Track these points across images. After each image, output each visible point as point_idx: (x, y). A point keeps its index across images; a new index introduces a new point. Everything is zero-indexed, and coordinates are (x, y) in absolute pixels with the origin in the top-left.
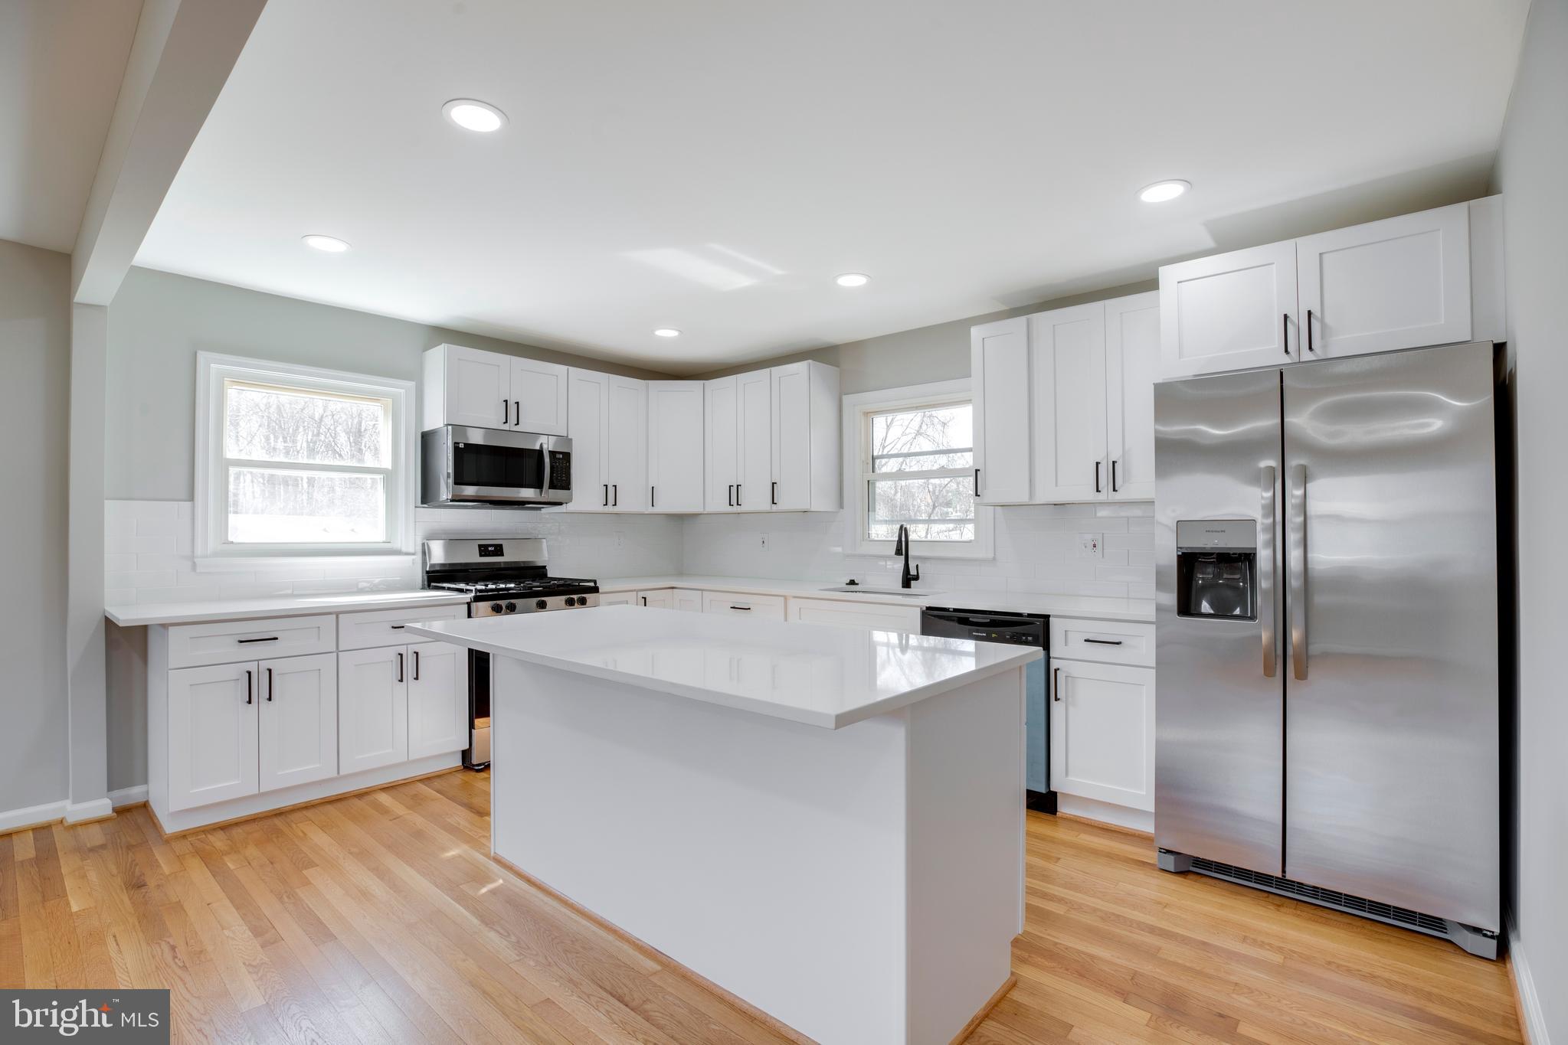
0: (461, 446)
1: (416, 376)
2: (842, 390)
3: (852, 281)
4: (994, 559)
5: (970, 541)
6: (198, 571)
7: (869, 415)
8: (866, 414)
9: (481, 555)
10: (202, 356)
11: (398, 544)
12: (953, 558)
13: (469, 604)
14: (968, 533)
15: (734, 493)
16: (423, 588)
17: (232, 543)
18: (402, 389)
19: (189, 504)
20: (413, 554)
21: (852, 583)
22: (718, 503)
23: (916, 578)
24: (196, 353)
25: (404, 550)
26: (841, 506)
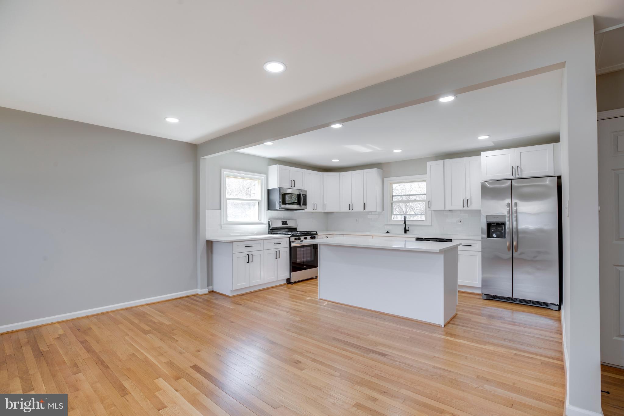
0: (283, 193)
1: (266, 173)
2: (384, 176)
3: (397, 151)
4: (432, 225)
5: (424, 220)
6: (222, 228)
7: (391, 184)
8: (391, 183)
9: (283, 225)
10: (223, 170)
11: (262, 221)
12: (419, 225)
13: (290, 238)
14: (423, 218)
15: (351, 206)
16: (269, 234)
17: (228, 221)
18: (263, 177)
19: (220, 210)
20: (266, 224)
21: (388, 232)
22: (345, 209)
23: (408, 231)
24: (221, 169)
25: (264, 223)
26: (383, 210)
